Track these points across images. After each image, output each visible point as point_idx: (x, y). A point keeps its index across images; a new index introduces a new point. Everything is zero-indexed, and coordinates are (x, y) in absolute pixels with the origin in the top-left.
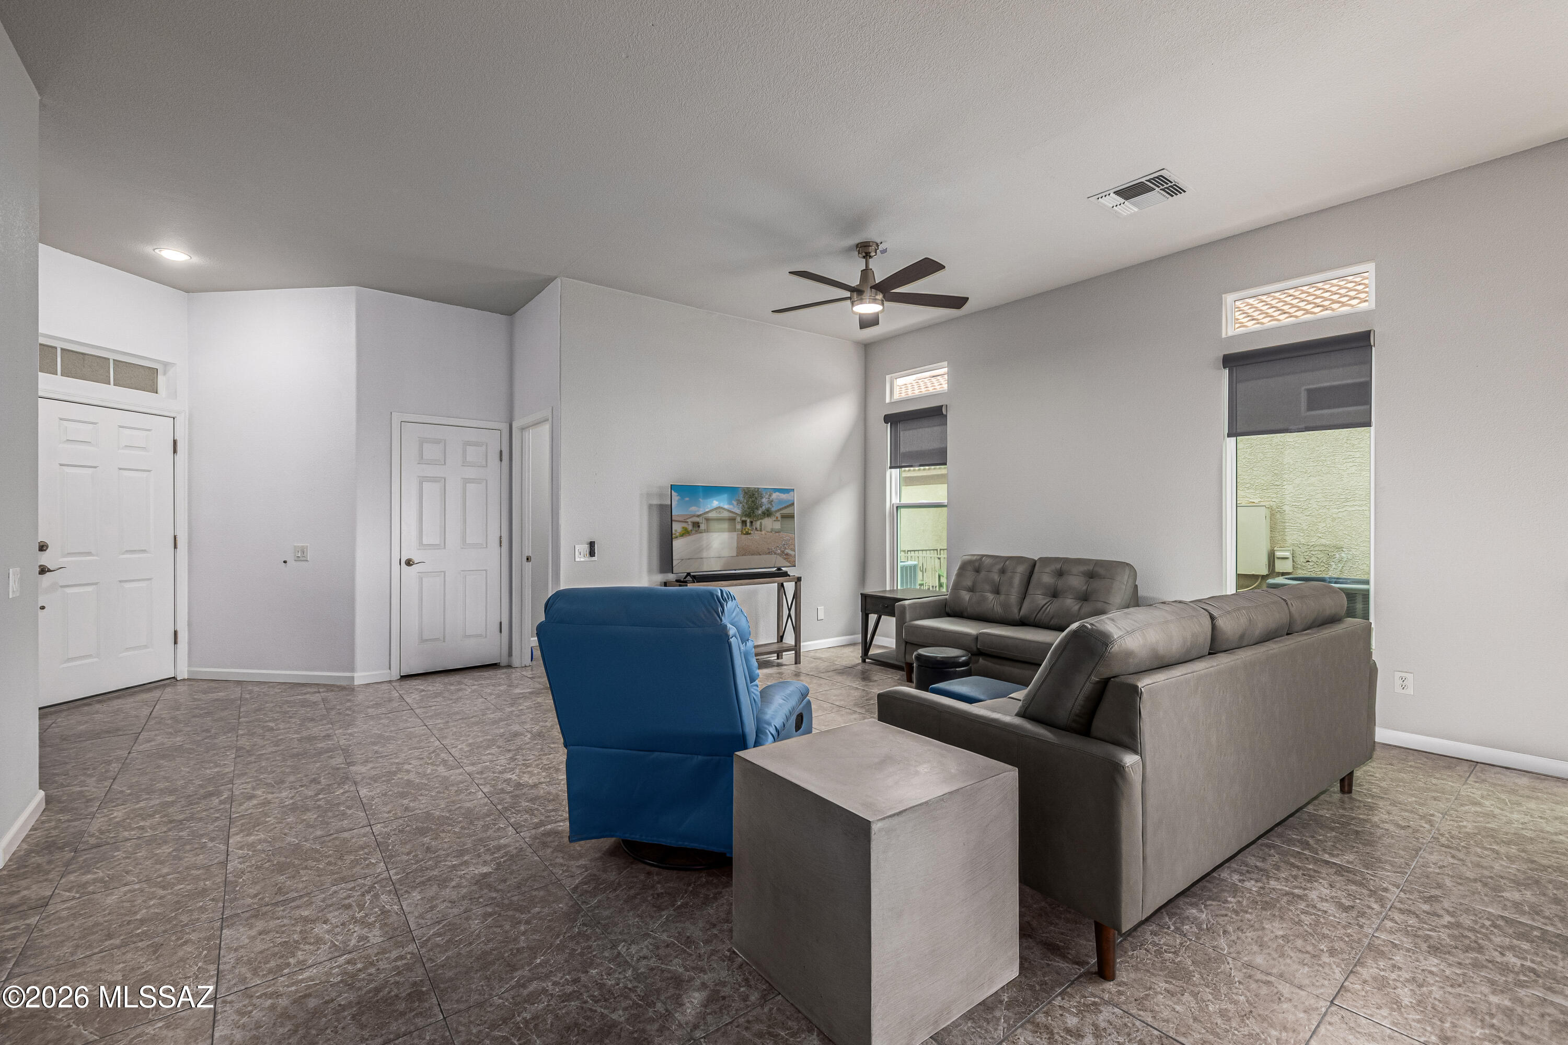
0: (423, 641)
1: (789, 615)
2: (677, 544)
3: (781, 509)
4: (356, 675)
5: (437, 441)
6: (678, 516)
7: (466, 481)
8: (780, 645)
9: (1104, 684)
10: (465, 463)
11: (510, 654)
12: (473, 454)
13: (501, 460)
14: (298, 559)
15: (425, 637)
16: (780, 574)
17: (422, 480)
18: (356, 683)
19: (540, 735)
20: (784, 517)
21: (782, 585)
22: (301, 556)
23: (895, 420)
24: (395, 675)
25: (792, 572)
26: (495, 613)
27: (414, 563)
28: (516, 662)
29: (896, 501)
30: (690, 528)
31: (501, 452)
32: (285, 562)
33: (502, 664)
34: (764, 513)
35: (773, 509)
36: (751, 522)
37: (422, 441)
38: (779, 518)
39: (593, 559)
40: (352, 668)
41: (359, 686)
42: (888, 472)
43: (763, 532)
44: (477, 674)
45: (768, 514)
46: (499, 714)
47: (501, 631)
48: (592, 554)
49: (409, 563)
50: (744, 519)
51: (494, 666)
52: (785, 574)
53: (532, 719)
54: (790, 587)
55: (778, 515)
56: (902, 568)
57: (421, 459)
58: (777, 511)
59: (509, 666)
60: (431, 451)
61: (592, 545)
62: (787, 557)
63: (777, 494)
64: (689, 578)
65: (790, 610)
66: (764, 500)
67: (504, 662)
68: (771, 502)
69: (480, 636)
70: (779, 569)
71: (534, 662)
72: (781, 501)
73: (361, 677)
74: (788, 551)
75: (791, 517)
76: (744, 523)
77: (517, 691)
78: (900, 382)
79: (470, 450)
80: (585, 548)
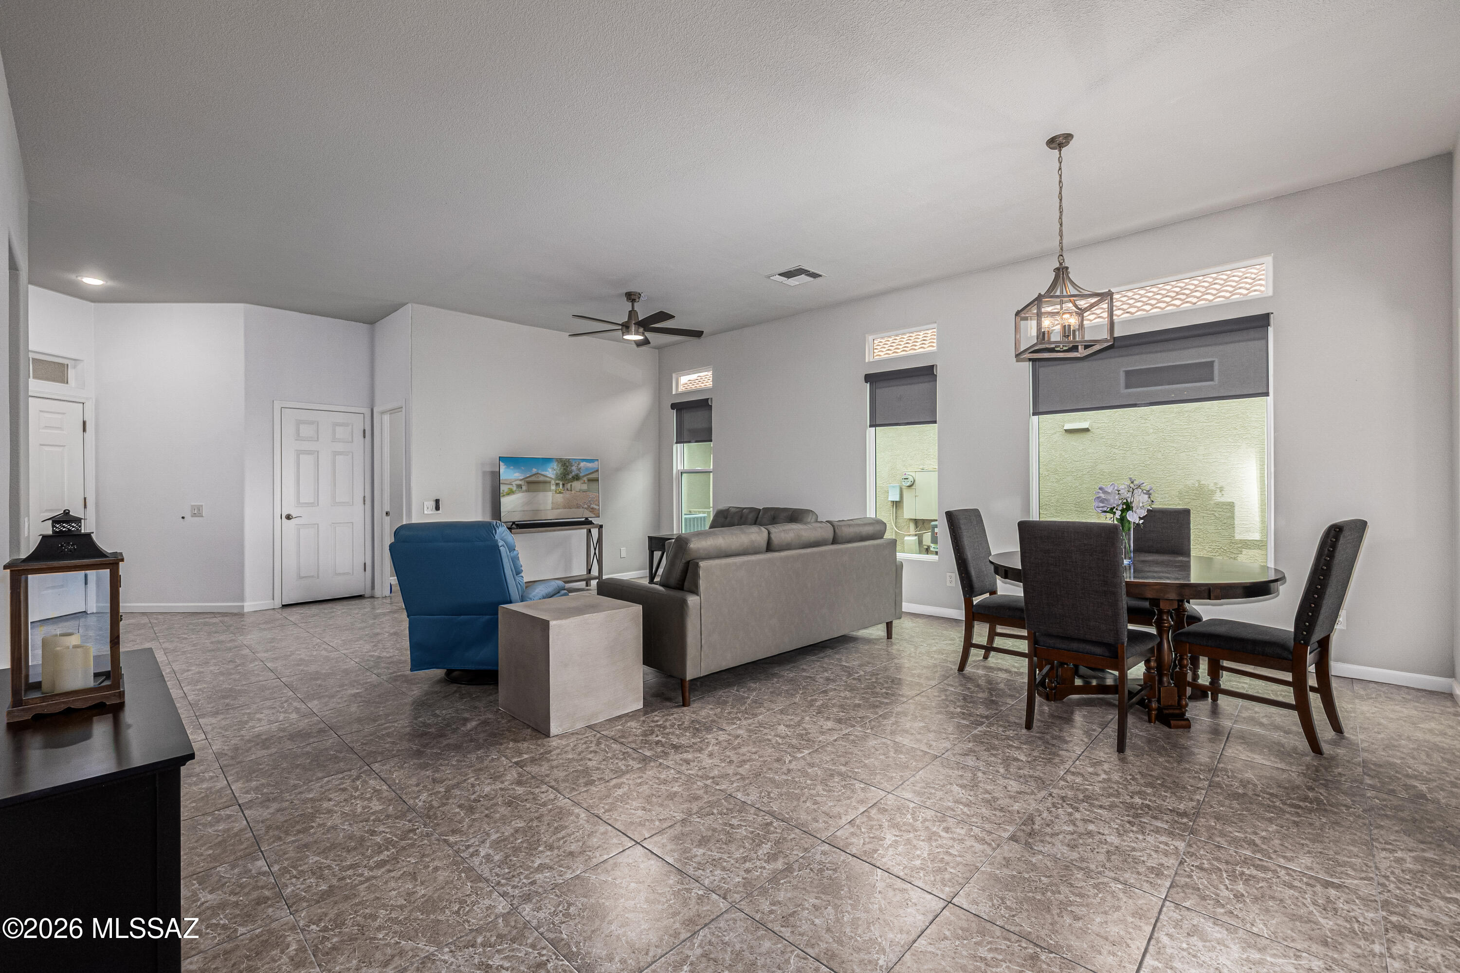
0: (301, 578)
1: (595, 553)
2: (504, 500)
3: (587, 475)
4: (246, 604)
5: (311, 423)
6: (505, 480)
7: (336, 454)
8: (589, 575)
9: (688, 563)
10: (334, 440)
11: (373, 587)
12: (340, 432)
13: (364, 437)
14: (194, 515)
15: (302, 575)
16: (587, 522)
17: (299, 453)
18: (246, 610)
19: (395, 634)
20: (590, 480)
21: (590, 531)
22: (197, 512)
23: (680, 407)
24: (278, 603)
25: (595, 521)
26: (361, 556)
27: (292, 518)
28: (378, 593)
29: (680, 468)
30: (514, 488)
31: (364, 430)
32: (183, 518)
33: (366, 596)
34: (573, 478)
35: (581, 475)
36: (563, 485)
37: (299, 423)
38: (586, 481)
39: (438, 512)
40: (242, 599)
41: (248, 612)
42: (675, 446)
43: (573, 492)
44: (345, 603)
45: (577, 478)
46: (364, 625)
47: (365, 570)
48: (437, 508)
49: (289, 517)
50: (557, 482)
51: (360, 597)
52: (591, 523)
53: (390, 626)
54: (595, 532)
55: (585, 479)
56: (686, 519)
57: (298, 437)
58: (584, 476)
59: (372, 597)
60: (305, 430)
61: (437, 502)
62: (592, 510)
63: (585, 463)
64: (514, 526)
65: (595, 549)
66: (574, 468)
67: (368, 593)
68: (579, 469)
69: (348, 574)
70: (587, 519)
71: (393, 594)
72: (587, 469)
73: (249, 606)
74: (592, 506)
75: (597, 480)
76: (557, 484)
77: (378, 611)
78: (684, 379)
79: (339, 430)
80: (433, 504)
